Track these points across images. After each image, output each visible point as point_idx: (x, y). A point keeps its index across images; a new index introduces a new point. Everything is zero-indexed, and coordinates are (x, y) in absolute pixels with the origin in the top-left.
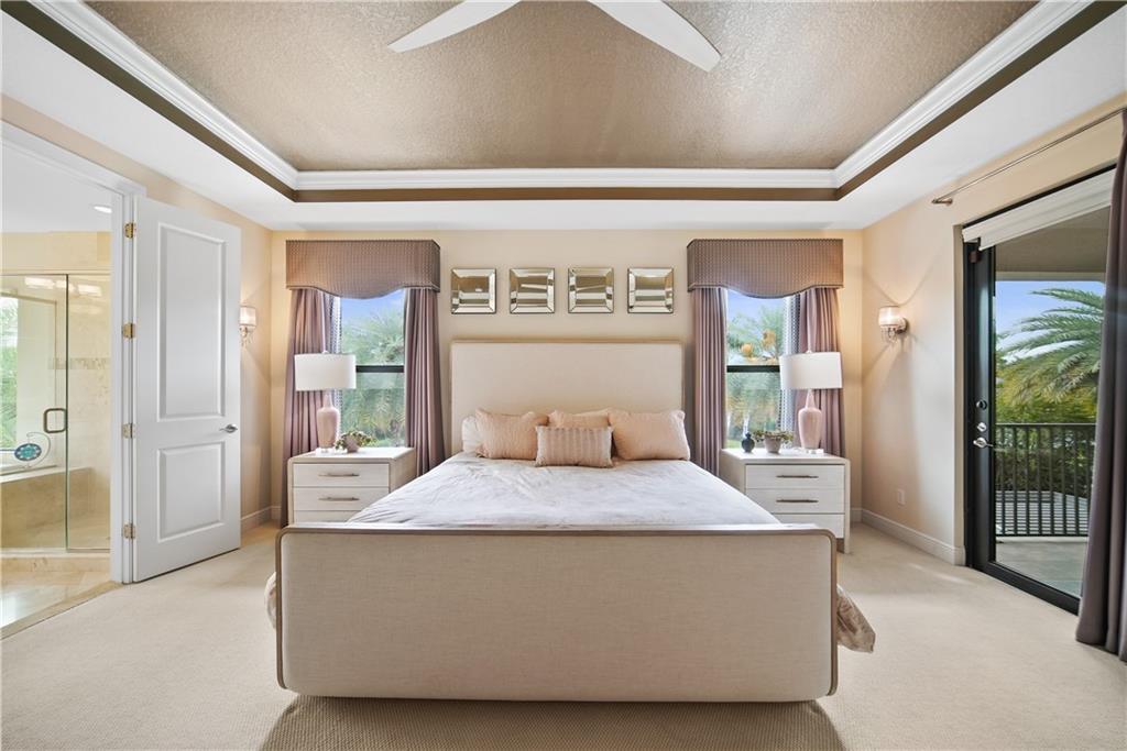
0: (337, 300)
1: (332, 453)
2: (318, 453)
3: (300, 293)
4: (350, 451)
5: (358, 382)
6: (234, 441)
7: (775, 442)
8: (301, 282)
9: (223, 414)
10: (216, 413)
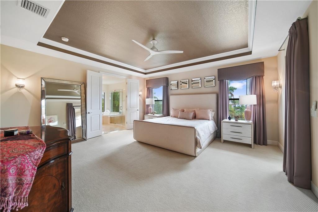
0: (153, 89)
1: (151, 115)
2: (149, 115)
3: (148, 88)
4: (153, 115)
5: (155, 103)
6: (138, 112)
7: (237, 118)
8: (148, 87)
9: (137, 108)
10: (136, 108)
